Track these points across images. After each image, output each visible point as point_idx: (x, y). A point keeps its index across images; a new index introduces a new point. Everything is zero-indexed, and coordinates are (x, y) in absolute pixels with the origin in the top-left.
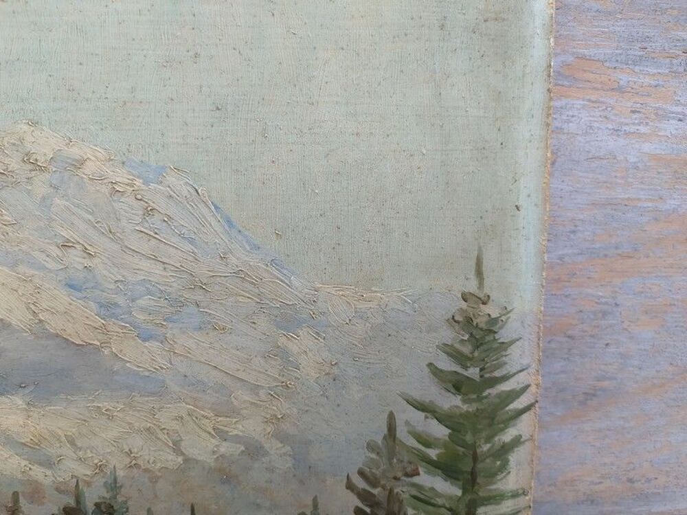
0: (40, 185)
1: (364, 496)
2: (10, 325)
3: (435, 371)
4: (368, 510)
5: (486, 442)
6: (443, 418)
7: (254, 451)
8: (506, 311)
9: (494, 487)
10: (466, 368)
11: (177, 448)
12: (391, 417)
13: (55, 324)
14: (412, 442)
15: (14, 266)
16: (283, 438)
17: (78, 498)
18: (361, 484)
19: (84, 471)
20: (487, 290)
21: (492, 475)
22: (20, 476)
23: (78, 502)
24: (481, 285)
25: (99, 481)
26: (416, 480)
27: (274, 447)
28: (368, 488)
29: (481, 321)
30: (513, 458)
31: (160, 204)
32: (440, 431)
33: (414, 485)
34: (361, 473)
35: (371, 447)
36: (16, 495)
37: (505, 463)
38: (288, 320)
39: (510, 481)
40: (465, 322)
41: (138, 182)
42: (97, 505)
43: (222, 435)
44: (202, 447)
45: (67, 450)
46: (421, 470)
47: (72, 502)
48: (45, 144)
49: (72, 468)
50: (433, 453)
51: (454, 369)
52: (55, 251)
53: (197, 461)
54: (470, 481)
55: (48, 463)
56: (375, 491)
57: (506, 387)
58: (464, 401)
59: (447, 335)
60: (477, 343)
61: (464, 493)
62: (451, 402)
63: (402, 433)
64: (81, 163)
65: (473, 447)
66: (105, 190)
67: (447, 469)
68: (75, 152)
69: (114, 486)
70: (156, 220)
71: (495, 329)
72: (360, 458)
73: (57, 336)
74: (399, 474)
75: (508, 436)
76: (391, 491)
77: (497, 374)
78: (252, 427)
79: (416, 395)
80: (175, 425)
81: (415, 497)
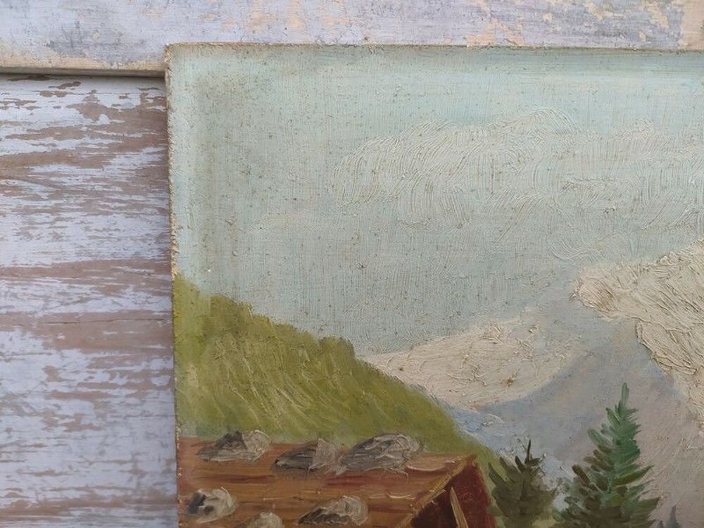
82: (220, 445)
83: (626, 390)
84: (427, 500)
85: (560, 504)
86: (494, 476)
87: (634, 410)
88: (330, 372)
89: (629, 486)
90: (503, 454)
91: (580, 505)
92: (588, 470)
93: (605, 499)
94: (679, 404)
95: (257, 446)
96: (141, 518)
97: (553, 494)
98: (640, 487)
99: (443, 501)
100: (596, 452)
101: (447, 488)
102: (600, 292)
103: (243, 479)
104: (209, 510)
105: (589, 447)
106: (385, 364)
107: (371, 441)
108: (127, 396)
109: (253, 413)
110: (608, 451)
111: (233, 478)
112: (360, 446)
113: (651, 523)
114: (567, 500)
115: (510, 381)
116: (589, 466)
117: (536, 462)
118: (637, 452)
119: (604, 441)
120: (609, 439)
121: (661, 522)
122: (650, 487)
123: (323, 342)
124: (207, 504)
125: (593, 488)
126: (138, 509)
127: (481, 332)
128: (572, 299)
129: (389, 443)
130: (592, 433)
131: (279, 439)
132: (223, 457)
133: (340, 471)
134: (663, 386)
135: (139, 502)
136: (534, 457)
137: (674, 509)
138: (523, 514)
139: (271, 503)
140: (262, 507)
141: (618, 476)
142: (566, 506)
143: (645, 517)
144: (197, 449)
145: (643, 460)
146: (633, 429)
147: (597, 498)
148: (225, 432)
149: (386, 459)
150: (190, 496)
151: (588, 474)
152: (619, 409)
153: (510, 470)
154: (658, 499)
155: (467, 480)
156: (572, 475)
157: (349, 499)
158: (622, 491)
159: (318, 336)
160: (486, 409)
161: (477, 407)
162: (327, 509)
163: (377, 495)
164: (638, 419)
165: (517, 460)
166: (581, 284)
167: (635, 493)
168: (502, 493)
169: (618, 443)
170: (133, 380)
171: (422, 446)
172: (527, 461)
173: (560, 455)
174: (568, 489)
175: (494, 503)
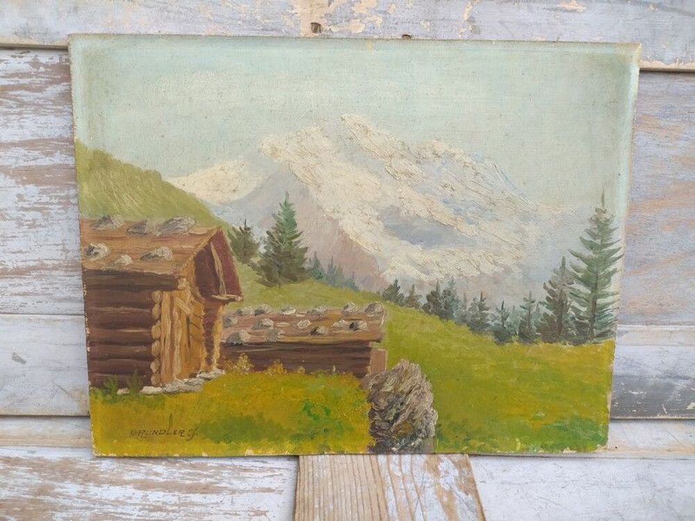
0: (438, 163)
1: (550, 292)
2: (420, 217)
3: (583, 241)
4: (552, 298)
5: (602, 271)
6: (584, 260)
7: (508, 271)
8: (613, 216)
9: (604, 290)
10: (595, 239)
11: (478, 268)
12: (564, 259)
13: (437, 217)
14: (571, 270)
15: (424, 194)
16: (520, 266)
17: (438, 288)
18: (549, 287)
19: (441, 276)
20: (605, 208)
21: (604, 285)
22: (416, 278)
23: (437, 290)
24: (603, 206)
25: (446, 281)
26: (572, 286)
27: (516, 270)
28: (553, 289)
29: (602, 220)
30: (613, 278)
31: (481, 170)
32: (584, 266)
33: (571, 288)
34: (550, 282)
35: (554, 271)
36: (413, 286)
37: (609, 281)
38: (526, 217)
39: (611, 288)
40: (597, 221)
41: (474, 162)
42: (444, 291)
43: (495, 263)
44: (488, 269)
45: (436, 268)
46: (575, 282)
47: (435, 290)
48: (441, 147)
49: (437, 275)
50: (580, 275)
51: (591, 239)
52: (440, 188)
53: (485, 274)
54: (595, 288)
55: (427, 273)
56: (555, 290)
57: (611, 248)
58: (594, 253)
59: (588, 226)
60: (600, 229)
61: (592, 292)
62: (589, 253)
63: (568, 266)
64: (454, 154)
65: (596, 273)
66: (462, 165)
67: (585, 282)
68: (453, 151)
69: (452, 283)
70: (479, 177)
71: (608, 223)
72: (549, 275)
73: (437, 221)
74: (565, 283)
75: (611, 269)
76: (562, 290)
77: (609, 242)
78: (508, 261)
79: (575, 250)
80: (479, 259)
81: (571, 293)
82: (100, 222)
83: (287, 194)
84: (200, 248)
85: (262, 249)
86: (230, 236)
87: (292, 204)
88: (151, 187)
89: (294, 241)
90: (233, 225)
91: (271, 250)
92: (273, 233)
93: (283, 248)
94: (313, 202)
95: (118, 222)
96: (68, 276)
97: (258, 244)
98: (299, 242)
99: (207, 248)
100: (276, 225)
101: (209, 242)
102: (272, 148)
103: (112, 239)
104: (96, 253)
105: (273, 222)
106: (177, 182)
107: (172, 220)
108: (59, 209)
109: (115, 206)
110: (282, 224)
111: (107, 238)
112: (167, 222)
113: (305, 259)
114: (265, 248)
115: (234, 190)
116: (274, 231)
117: (249, 229)
118: (296, 225)
119: (280, 219)
120: (282, 218)
121: (310, 259)
122: (304, 241)
123: (147, 172)
124: (95, 251)
125: (276, 241)
126: (66, 271)
127: (220, 167)
128: (259, 152)
129: (180, 220)
130: (274, 215)
131: (128, 219)
132: (102, 227)
133: (158, 234)
134: (304, 192)
135: (67, 267)
136: (248, 226)
137: (316, 252)
138: (245, 255)
139: (126, 250)
140: (122, 252)
141: (288, 236)
142: (265, 251)
143: (302, 256)
144: (89, 224)
145: (299, 228)
146: (292, 214)
147: (279, 247)
148: (102, 215)
149: (179, 228)
150: (87, 247)
151: (274, 235)
152: (285, 204)
153: (238, 233)
154: (307, 248)
155: (218, 238)
156: (267, 236)
157: (164, 248)
158: (290, 243)
159: (144, 169)
160: (224, 204)
161: (221, 203)
162: (153, 253)
163: (177, 246)
164: (295, 208)
165: (240, 228)
166: (262, 145)
167: (296, 245)
168: (234, 244)
169: (286, 220)
170: (61, 201)
171: (196, 222)
172: (245, 229)
173: (260, 225)
174: (265, 242)
175: (231, 250)
